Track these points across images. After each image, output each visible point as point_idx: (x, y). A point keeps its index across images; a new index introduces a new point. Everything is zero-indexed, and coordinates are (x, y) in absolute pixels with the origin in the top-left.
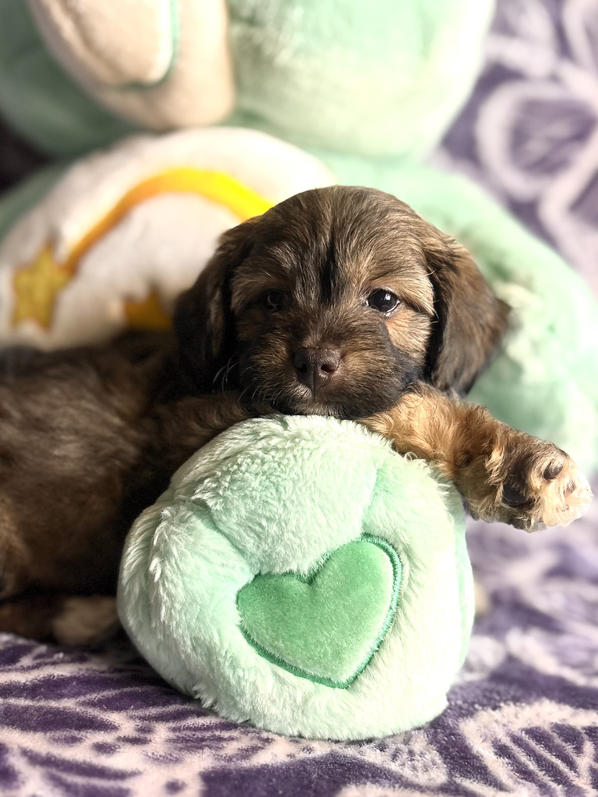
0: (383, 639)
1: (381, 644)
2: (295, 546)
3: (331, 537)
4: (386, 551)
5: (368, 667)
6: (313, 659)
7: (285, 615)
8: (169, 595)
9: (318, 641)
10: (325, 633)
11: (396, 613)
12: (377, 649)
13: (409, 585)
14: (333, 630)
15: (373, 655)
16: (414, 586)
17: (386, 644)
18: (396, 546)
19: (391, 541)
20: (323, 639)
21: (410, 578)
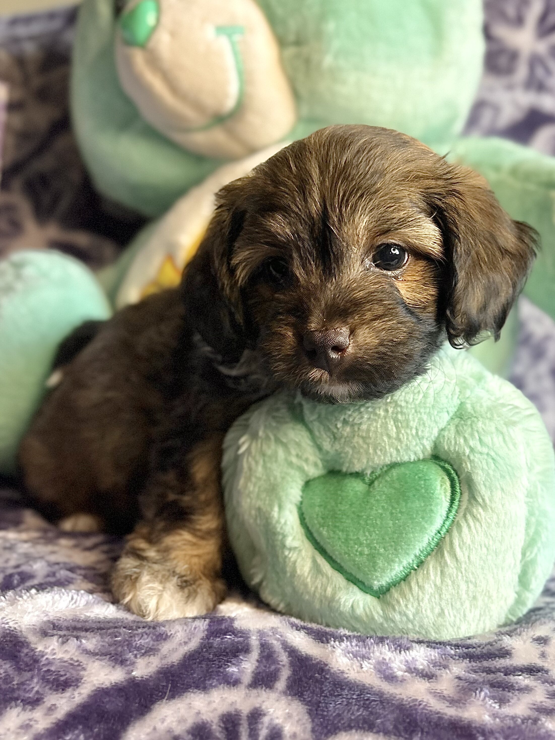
0: (424, 560)
1: (421, 564)
2: (362, 450)
3: (398, 451)
4: (449, 474)
5: (402, 582)
6: (349, 555)
7: (337, 506)
8: (250, 469)
9: (358, 538)
10: (367, 534)
11: (444, 538)
12: (416, 568)
13: (465, 516)
14: (374, 531)
15: (410, 573)
16: (469, 517)
17: (425, 565)
18: (459, 473)
19: (455, 467)
20: (362, 539)
21: (467, 509)
